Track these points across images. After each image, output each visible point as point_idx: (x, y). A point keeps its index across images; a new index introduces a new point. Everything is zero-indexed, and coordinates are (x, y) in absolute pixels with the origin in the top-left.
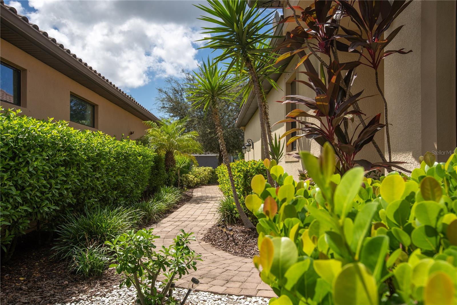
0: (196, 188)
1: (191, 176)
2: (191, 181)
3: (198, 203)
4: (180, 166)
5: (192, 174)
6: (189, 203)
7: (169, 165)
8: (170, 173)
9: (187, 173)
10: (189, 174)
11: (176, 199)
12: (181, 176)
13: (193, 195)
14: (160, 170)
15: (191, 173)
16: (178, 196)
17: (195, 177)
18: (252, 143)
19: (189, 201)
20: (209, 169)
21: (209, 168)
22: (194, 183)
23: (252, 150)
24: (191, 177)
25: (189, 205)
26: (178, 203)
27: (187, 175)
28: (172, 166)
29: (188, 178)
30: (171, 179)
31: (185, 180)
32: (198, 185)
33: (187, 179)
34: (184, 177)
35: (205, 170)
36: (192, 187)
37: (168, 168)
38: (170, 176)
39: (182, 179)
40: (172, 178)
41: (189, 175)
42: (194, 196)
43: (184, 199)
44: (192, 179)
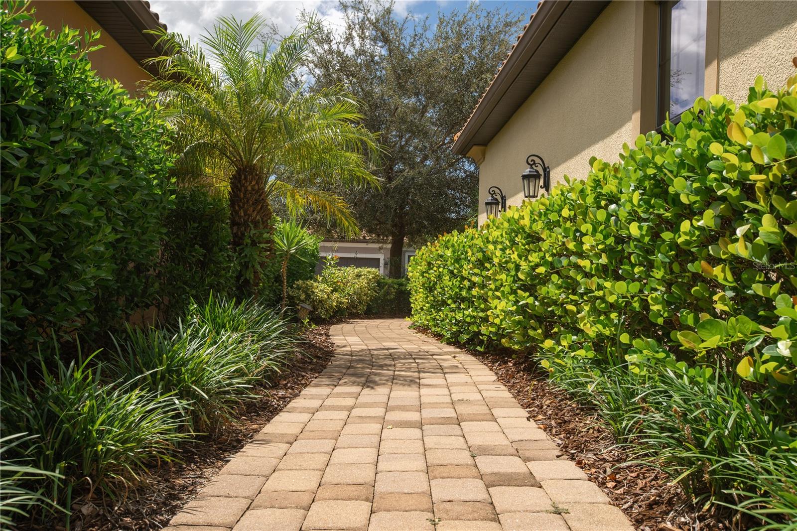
0: (334, 324)
1: (322, 286)
2: (321, 301)
3: (369, 383)
4: (289, 248)
5: (325, 281)
6: (326, 381)
7: (246, 222)
8: (247, 251)
9: (311, 278)
10: (316, 280)
11: (264, 363)
12: (292, 287)
13: (332, 344)
14: (215, 249)
15: (320, 279)
16: (277, 347)
17: (333, 291)
18: (545, 169)
19: (324, 367)
20: (369, 272)
21: (369, 269)
22: (331, 307)
23: (542, 191)
24: (320, 289)
25: (325, 391)
26: (271, 380)
27: (309, 282)
28: (256, 224)
29: (313, 292)
30: (250, 275)
31: (303, 297)
32: (341, 315)
33: (308, 296)
34: (299, 288)
35: (358, 276)
36: (324, 319)
37: (243, 234)
38: (245, 266)
39: (295, 294)
40: (255, 272)
41: (315, 284)
42: (339, 350)
43: (303, 361)
44: (326, 296)
